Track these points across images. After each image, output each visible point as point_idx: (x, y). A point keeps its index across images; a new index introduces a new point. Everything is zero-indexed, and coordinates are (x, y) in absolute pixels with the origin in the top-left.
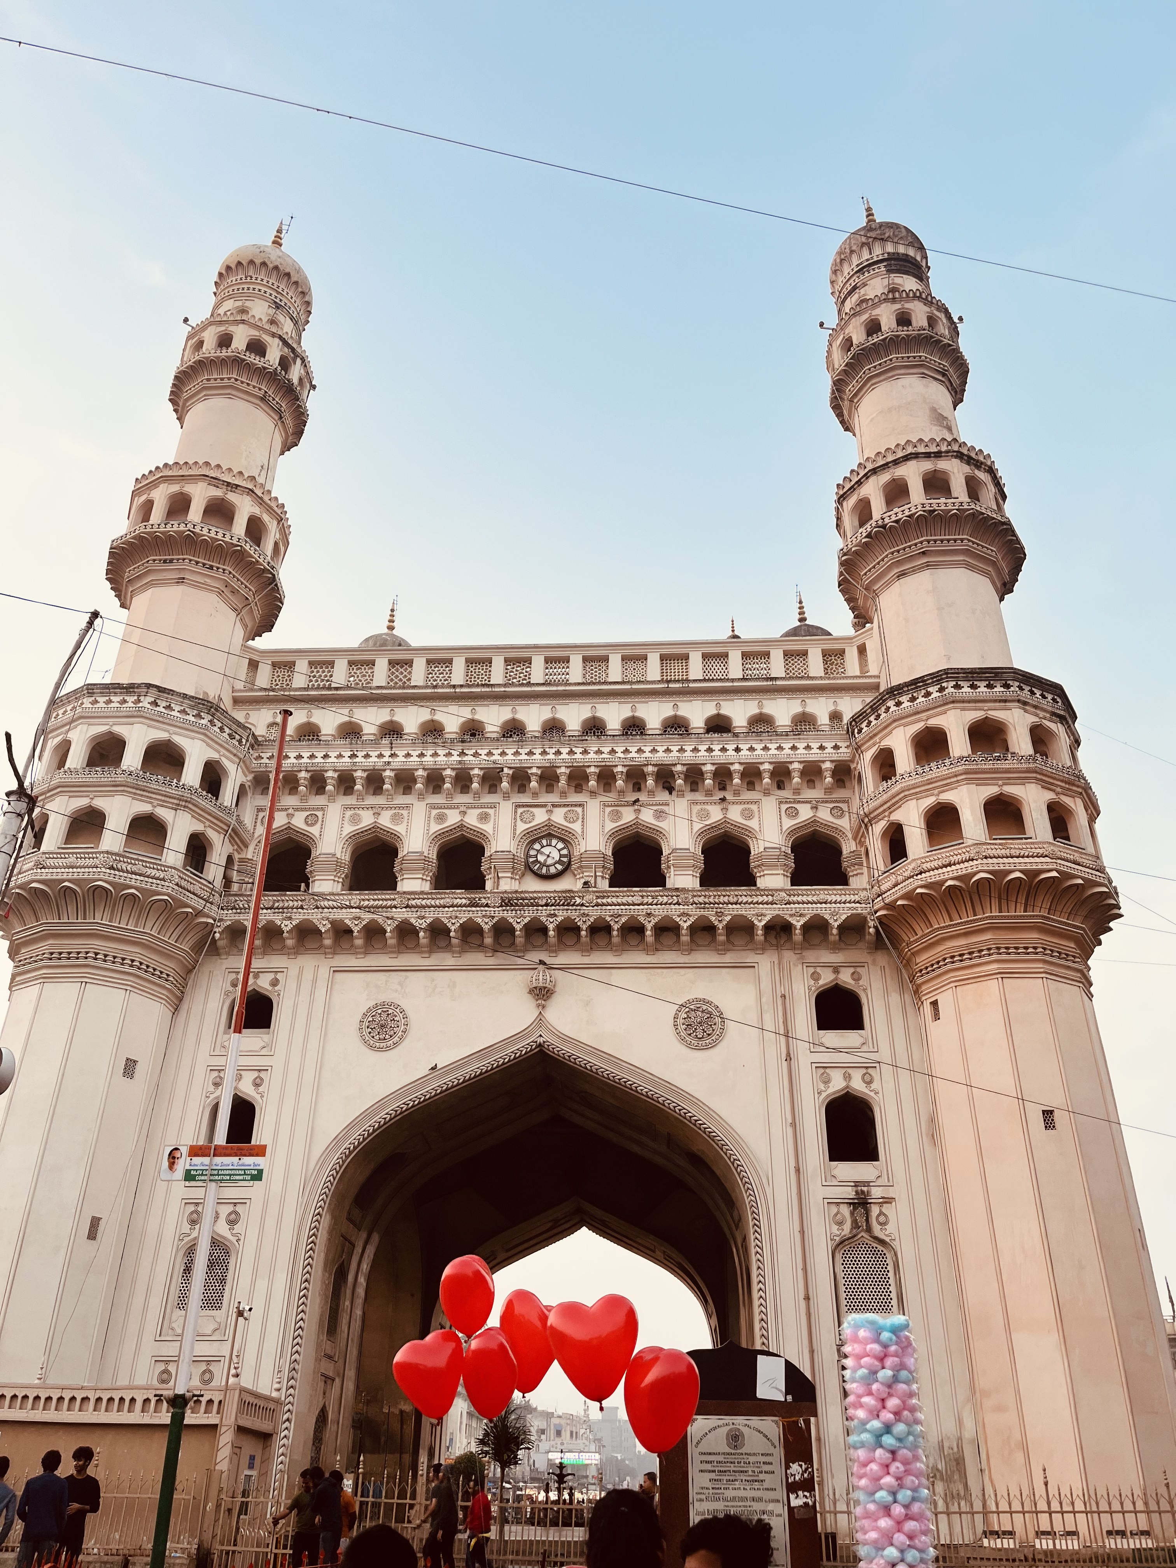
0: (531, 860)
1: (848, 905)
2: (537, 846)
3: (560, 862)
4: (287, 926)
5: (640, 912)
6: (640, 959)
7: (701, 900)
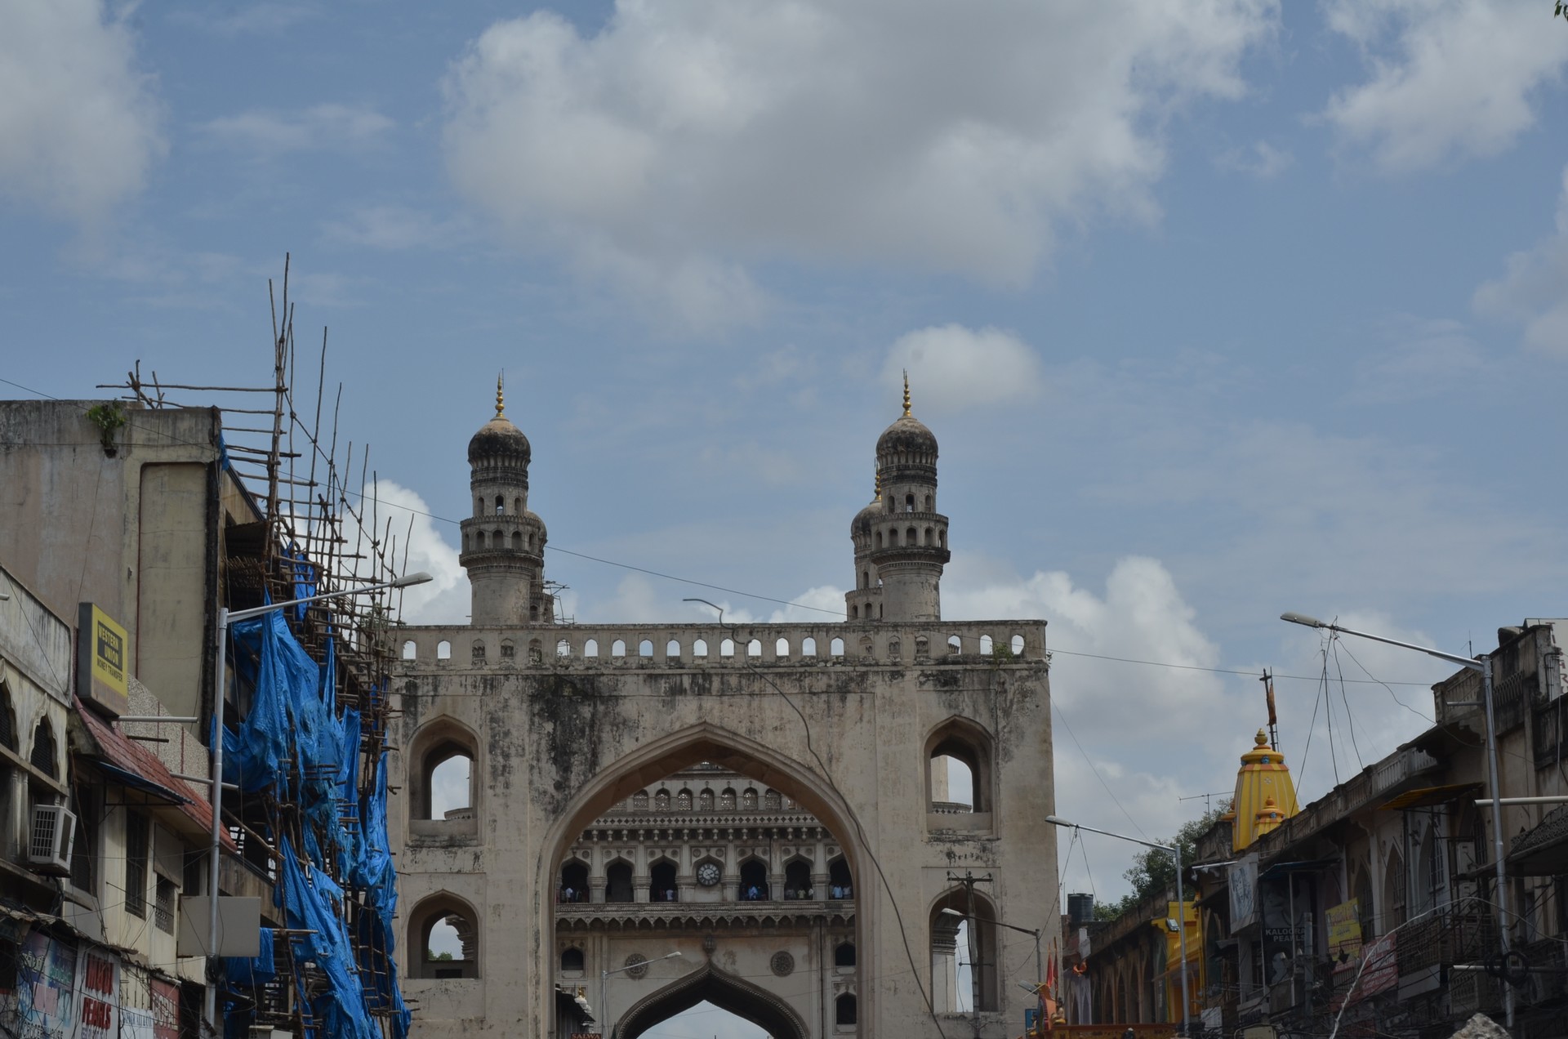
0: (700, 876)
1: (852, 910)
2: (702, 869)
3: (714, 878)
4: (588, 921)
5: (755, 913)
6: (755, 932)
7: (785, 907)
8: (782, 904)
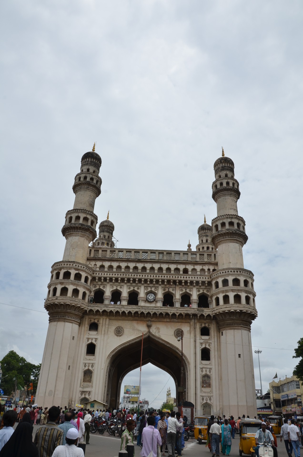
0: (147, 298)
1: (208, 312)
2: (148, 295)
3: (153, 299)
5: (169, 312)
6: (168, 320)
7: (181, 310)
8: (179, 308)
